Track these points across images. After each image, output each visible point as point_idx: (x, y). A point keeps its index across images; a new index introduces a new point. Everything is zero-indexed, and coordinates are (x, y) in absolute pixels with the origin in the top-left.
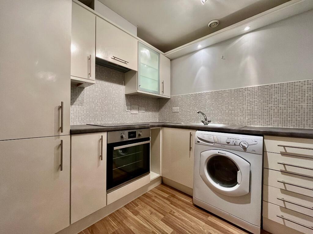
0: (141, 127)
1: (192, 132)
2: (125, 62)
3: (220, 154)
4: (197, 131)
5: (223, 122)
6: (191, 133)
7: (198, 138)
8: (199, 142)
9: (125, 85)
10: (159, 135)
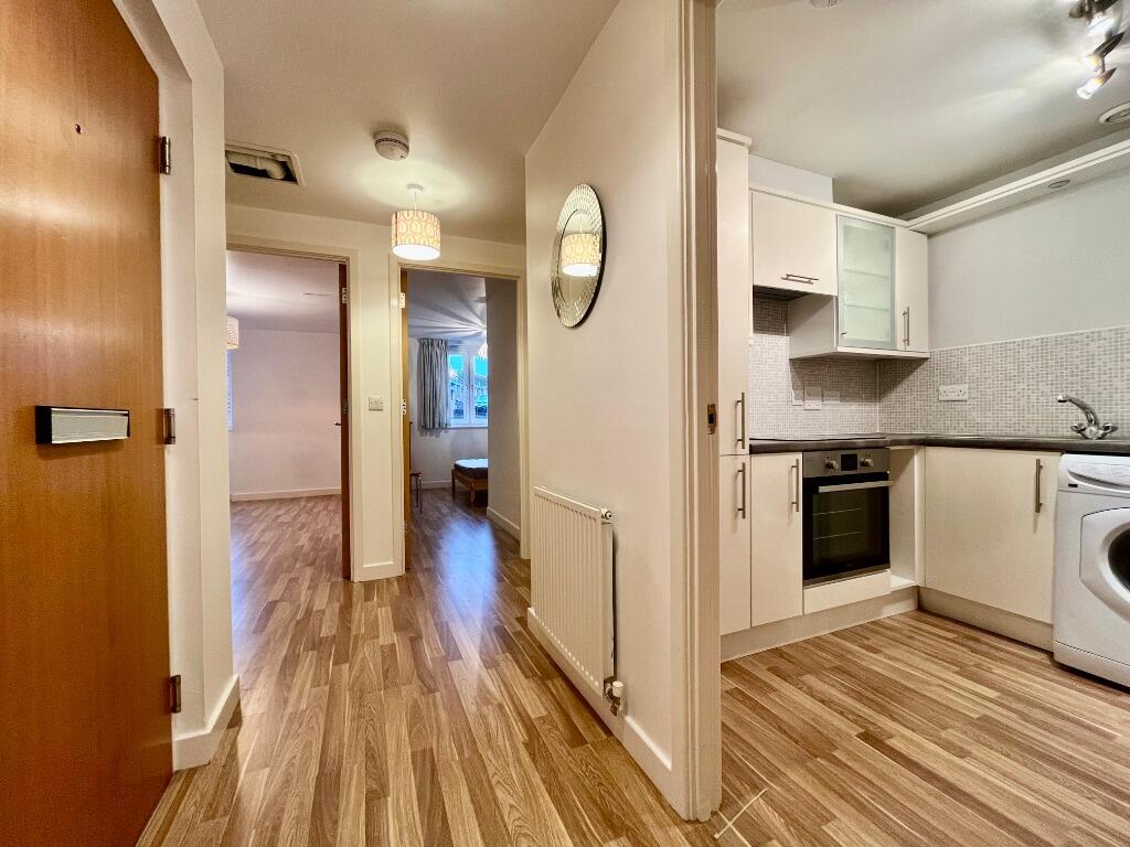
0: (870, 445)
1: (1046, 458)
2: (810, 281)
4: (1066, 456)
6: (1038, 461)
7: (1072, 473)
8: (1076, 486)
9: (788, 333)
10: (909, 467)
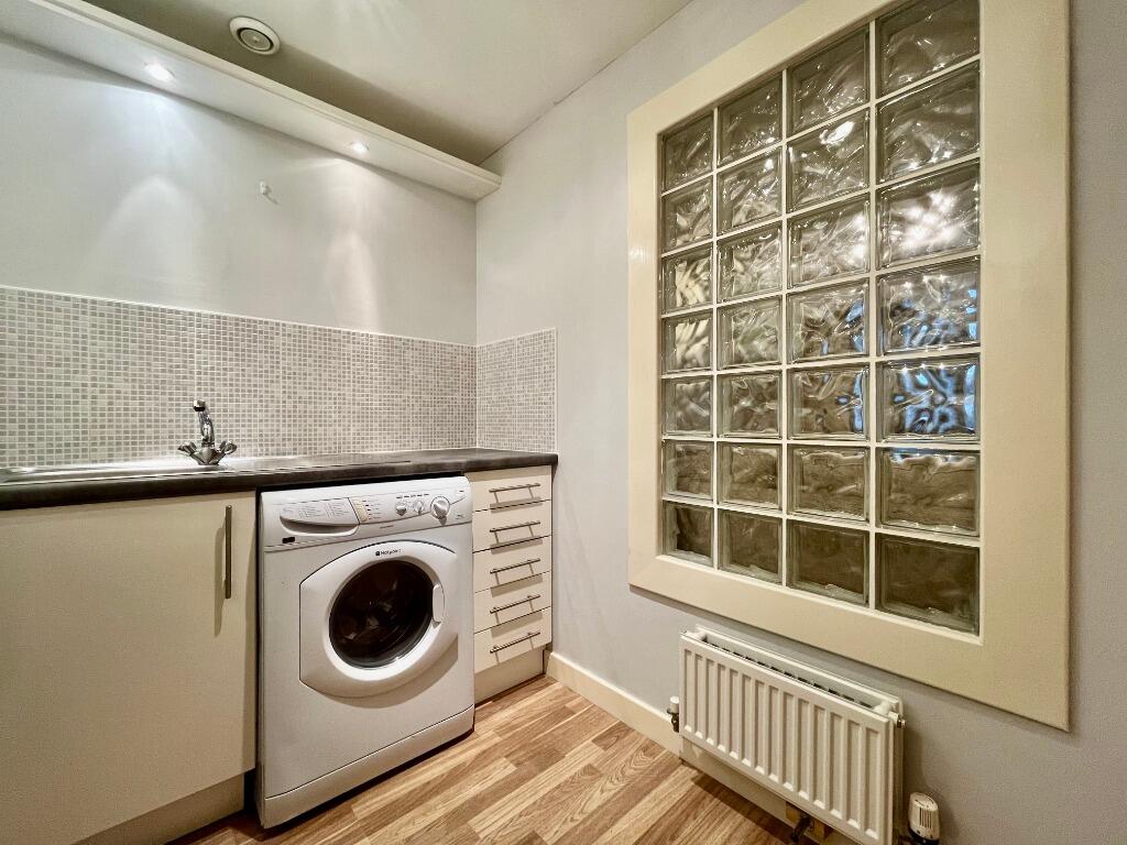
3: (382, 557)
5: (273, 445)
7: (286, 522)
8: (291, 539)
